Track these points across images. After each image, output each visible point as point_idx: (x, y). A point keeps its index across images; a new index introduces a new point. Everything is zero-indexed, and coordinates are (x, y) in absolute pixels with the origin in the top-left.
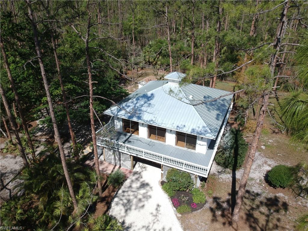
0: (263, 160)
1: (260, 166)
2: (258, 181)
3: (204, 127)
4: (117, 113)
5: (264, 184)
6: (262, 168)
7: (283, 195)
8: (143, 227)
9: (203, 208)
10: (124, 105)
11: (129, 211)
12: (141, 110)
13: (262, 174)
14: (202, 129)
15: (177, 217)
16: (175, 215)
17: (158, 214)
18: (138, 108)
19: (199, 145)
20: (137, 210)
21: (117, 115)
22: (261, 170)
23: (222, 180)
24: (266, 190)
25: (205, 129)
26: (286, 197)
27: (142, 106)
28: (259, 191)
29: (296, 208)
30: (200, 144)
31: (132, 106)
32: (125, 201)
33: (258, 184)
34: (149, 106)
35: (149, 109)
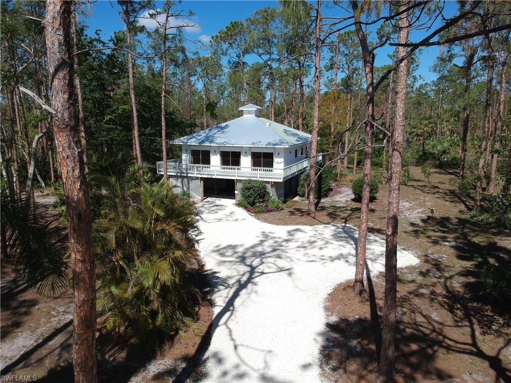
1: (348, 195)
2: (344, 201)
4: (187, 141)
5: (350, 202)
9: (279, 211)
10: (194, 135)
12: (214, 137)
15: (251, 215)
17: (231, 215)
18: (210, 135)
21: (186, 143)
24: (352, 205)
25: (281, 141)
27: (215, 133)
28: (344, 206)
30: (277, 162)
31: (203, 135)
34: (222, 133)
35: (222, 135)
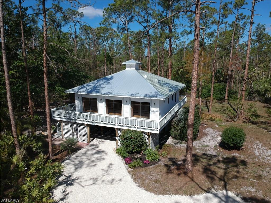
0: (217, 134)
1: (214, 138)
2: (213, 147)
3: (156, 92)
4: (78, 90)
5: (218, 148)
6: (216, 139)
7: (238, 155)
8: (91, 179)
9: (156, 165)
10: (85, 85)
11: (79, 169)
12: (100, 87)
13: (217, 142)
14: (154, 94)
15: (128, 171)
16: (126, 170)
17: (109, 170)
18: (98, 86)
19: (153, 113)
20: (88, 168)
21: (77, 92)
22: (215, 140)
23: (177, 148)
24: (222, 152)
25: (157, 94)
26: (242, 156)
27: (102, 84)
28: (214, 153)
29: (253, 163)
30: (153, 111)
31: (92, 85)
32: (77, 162)
33: (213, 149)
34: (108, 84)
35: (107, 86)
